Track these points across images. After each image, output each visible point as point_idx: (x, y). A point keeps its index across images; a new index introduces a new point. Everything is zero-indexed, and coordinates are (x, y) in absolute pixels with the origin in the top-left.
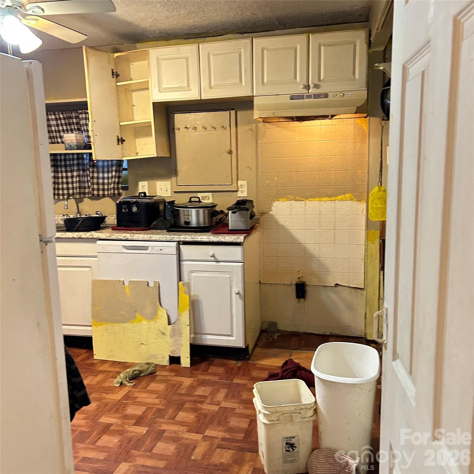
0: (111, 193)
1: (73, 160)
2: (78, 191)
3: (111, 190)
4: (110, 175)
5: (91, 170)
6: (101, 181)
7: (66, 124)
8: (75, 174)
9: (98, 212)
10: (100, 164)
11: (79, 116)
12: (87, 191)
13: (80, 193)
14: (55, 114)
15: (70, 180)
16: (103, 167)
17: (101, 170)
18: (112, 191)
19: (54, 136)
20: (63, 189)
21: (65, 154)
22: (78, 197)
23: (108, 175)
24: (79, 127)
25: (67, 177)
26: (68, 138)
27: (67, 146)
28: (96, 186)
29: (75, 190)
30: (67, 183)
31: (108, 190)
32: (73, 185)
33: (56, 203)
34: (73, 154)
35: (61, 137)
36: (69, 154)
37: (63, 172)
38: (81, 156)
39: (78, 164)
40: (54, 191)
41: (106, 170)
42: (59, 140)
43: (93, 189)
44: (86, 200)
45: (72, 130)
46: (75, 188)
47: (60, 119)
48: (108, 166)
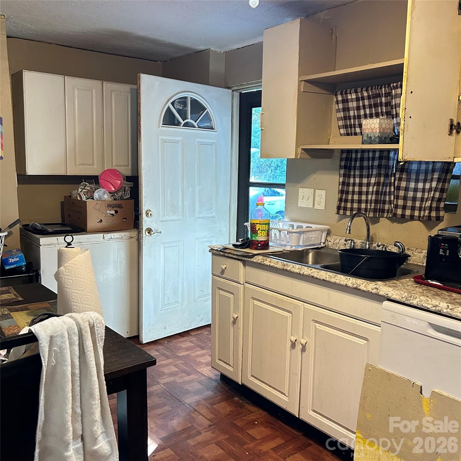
0: (424, 216)
1: (373, 159)
2: (373, 207)
3: (424, 210)
4: (427, 186)
5: (397, 176)
6: (411, 194)
7: (370, 107)
8: (373, 180)
9: (398, 242)
10: (415, 167)
11: (391, 93)
12: (387, 207)
13: (375, 211)
14: (356, 92)
15: (364, 189)
16: (418, 172)
17: (413, 177)
18: (427, 212)
19: (351, 125)
20: (352, 201)
21: (363, 151)
22: (371, 215)
23: (424, 186)
24: (389, 109)
25: (361, 185)
26: (369, 127)
27: (365, 138)
28: (401, 202)
29: (369, 205)
30: (360, 193)
31: (420, 209)
32: (367, 197)
33: (340, 220)
34: (374, 151)
35: (360, 126)
36: (368, 151)
37: (356, 176)
38: (385, 154)
39: (379, 167)
40: (340, 204)
41: (422, 177)
42: (358, 130)
43: (396, 207)
44: (384, 222)
45: (377, 115)
46: (369, 202)
47: (363, 98)
48: (426, 172)
